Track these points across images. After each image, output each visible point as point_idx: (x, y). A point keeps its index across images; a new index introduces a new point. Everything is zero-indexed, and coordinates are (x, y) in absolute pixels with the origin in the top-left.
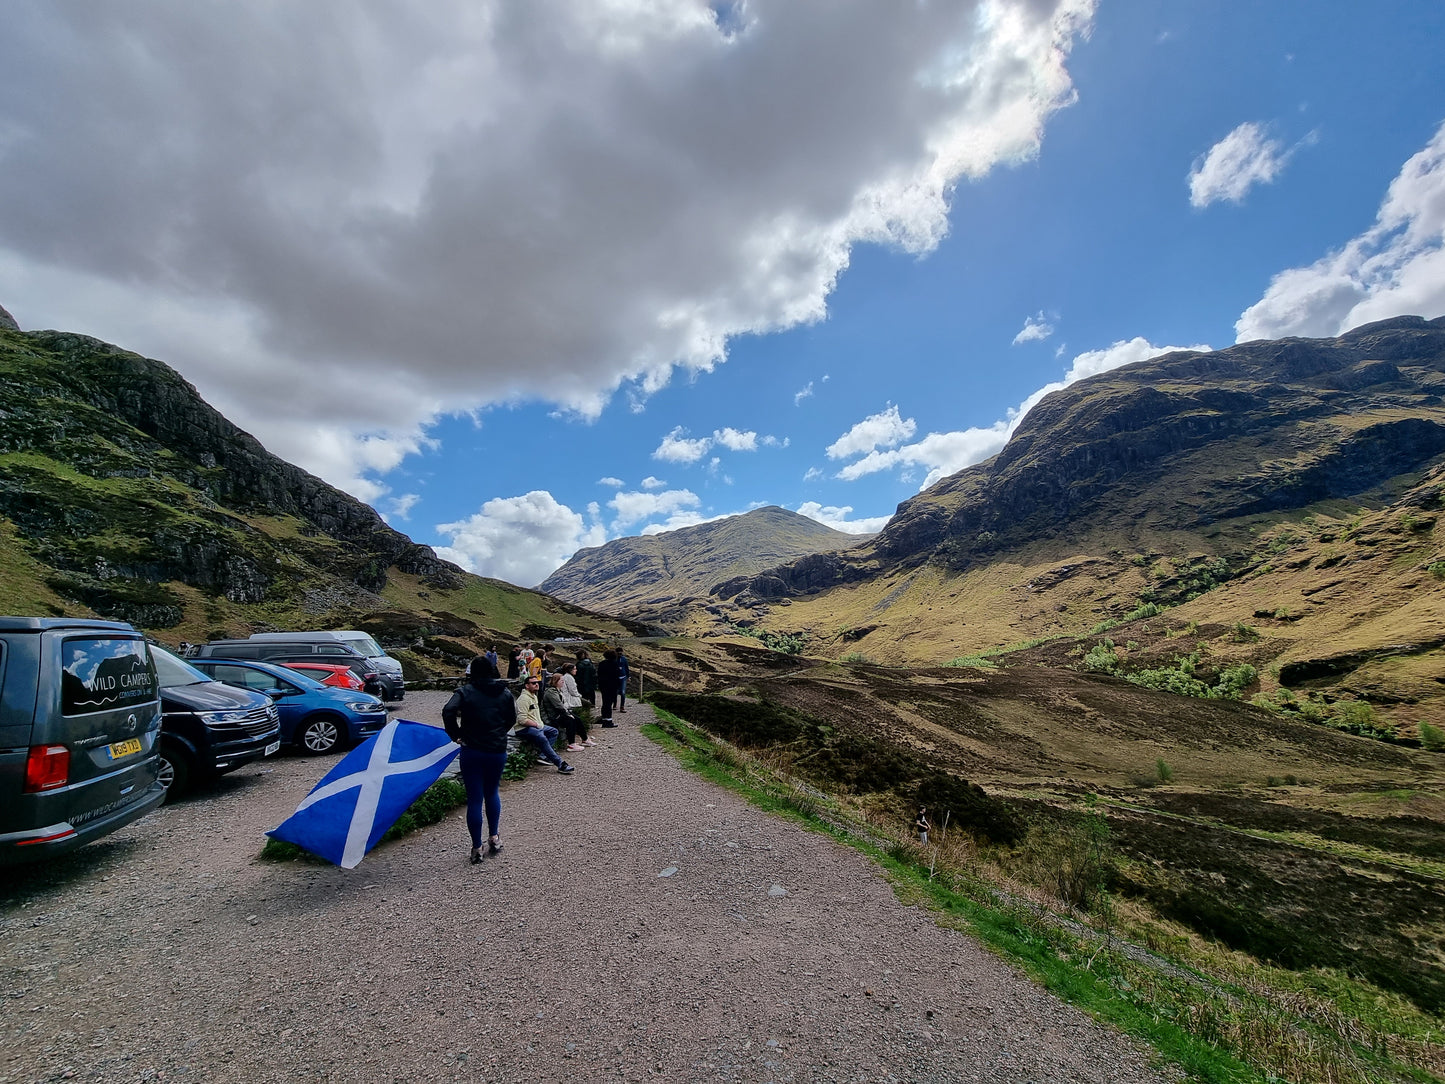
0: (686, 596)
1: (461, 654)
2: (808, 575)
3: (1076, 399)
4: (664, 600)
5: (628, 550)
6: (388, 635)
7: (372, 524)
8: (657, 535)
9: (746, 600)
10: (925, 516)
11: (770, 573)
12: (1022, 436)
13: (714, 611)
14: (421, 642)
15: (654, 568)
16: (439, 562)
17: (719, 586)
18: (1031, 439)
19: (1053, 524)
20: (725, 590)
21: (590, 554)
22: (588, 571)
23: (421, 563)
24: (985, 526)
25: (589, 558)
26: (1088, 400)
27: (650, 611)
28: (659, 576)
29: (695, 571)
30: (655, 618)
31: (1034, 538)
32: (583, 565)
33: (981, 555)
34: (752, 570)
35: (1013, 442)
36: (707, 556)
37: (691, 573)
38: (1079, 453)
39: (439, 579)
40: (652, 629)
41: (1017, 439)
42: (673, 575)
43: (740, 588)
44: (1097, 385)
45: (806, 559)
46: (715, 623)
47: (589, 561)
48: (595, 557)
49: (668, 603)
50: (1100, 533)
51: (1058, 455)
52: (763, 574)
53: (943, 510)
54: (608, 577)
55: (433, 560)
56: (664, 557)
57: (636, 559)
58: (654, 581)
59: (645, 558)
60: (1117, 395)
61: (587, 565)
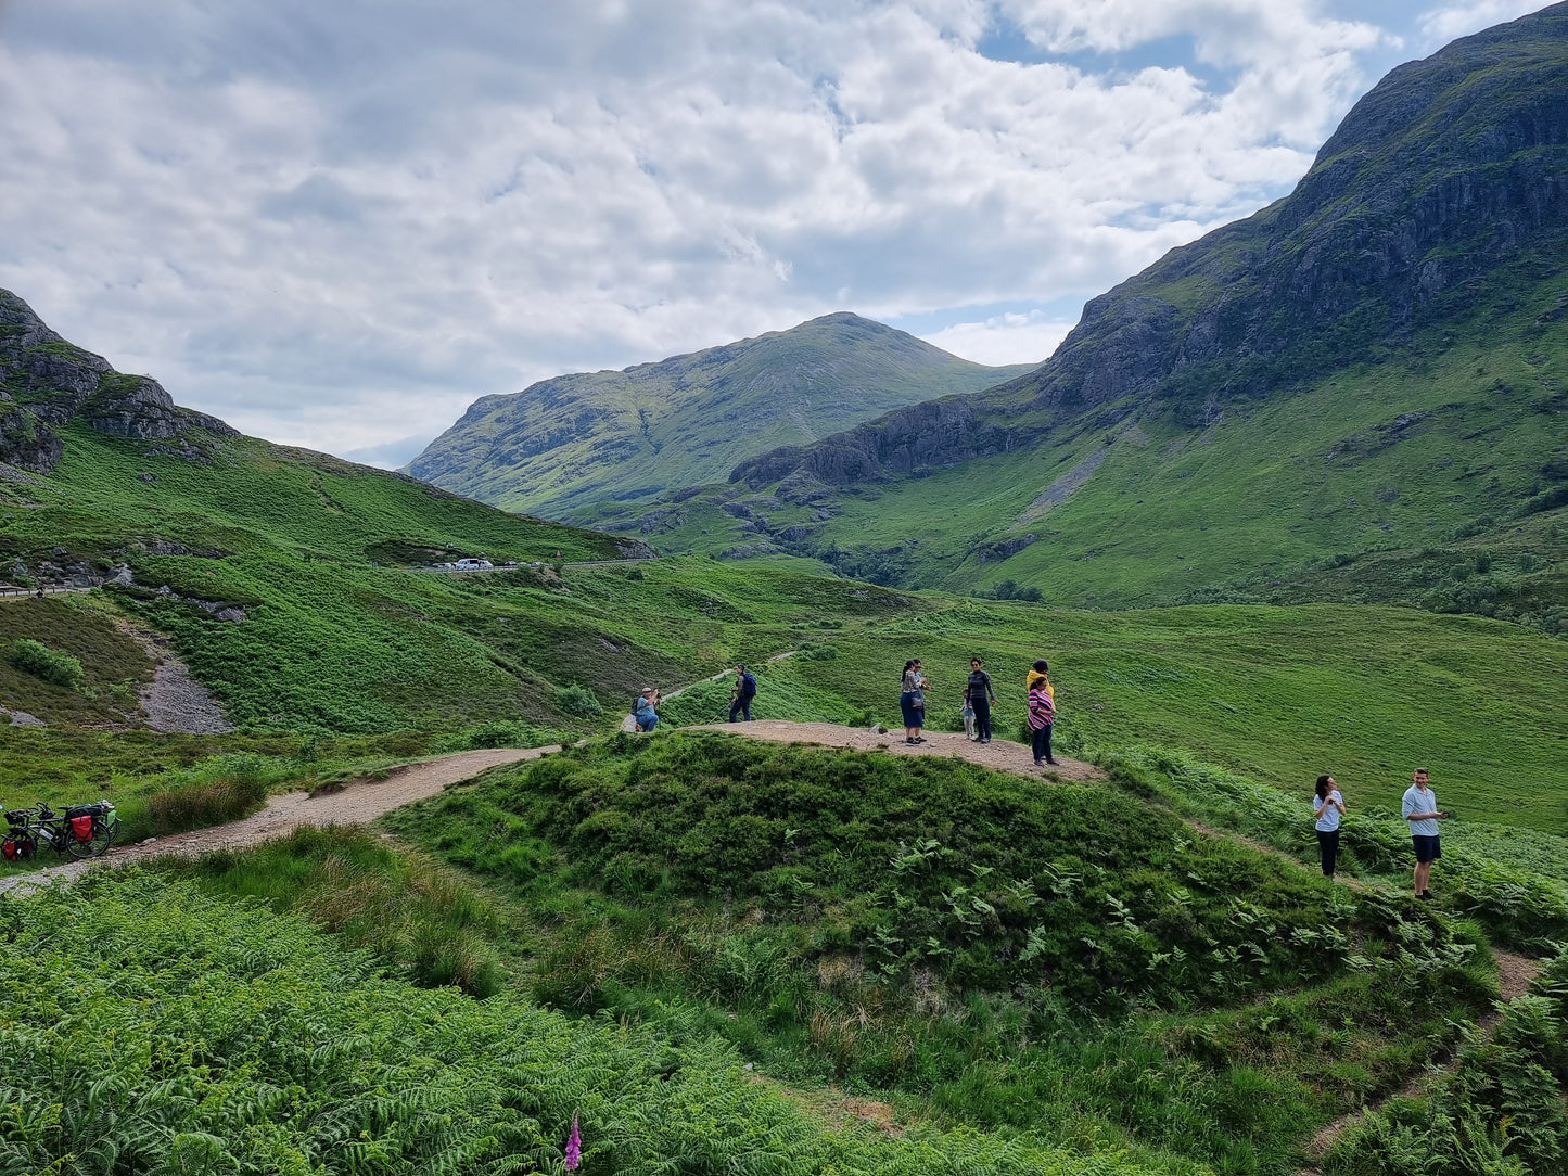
0: (685, 485)
1: (220, 599)
2: (912, 441)
3: (1450, 78)
4: (645, 492)
5: (571, 400)
6: (53, 561)
7: (22, 333)
8: (626, 371)
9: (796, 491)
10: (1135, 326)
11: (841, 439)
12: (1337, 158)
13: (741, 512)
14: (125, 575)
15: (622, 433)
16: (178, 413)
17: (746, 466)
18: (1355, 164)
19: (1384, 336)
20: (758, 474)
21: (499, 406)
22: (496, 441)
23: (139, 416)
24: (1254, 342)
25: (497, 413)
26: (1476, 77)
27: (618, 513)
28: (633, 448)
29: (702, 438)
30: (631, 527)
31: (1343, 364)
32: (487, 426)
33: (1241, 397)
34: (806, 435)
35: (1319, 169)
36: (721, 411)
37: (692, 443)
38: (1451, 188)
39: (182, 448)
40: (628, 545)
41: (1328, 163)
42: (658, 447)
43: (785, 470)
44: (1494, 48)
45: (908, 412)
46: (739, 534)
47: (499, 420)
48: (508, 411)
49: (653, 498)
50: (1474, 352)
51: (1407, 193)
52: (829, 440)
53: (1174, 310)
54: (538, 451)
55: (164, 409)
56: (642, 412)
57: (587, 417)
58: (623, 458)
59: (605, 415)
60: (1535, 67)
61: (495, 426)
